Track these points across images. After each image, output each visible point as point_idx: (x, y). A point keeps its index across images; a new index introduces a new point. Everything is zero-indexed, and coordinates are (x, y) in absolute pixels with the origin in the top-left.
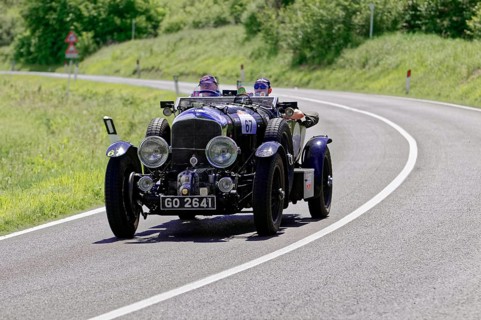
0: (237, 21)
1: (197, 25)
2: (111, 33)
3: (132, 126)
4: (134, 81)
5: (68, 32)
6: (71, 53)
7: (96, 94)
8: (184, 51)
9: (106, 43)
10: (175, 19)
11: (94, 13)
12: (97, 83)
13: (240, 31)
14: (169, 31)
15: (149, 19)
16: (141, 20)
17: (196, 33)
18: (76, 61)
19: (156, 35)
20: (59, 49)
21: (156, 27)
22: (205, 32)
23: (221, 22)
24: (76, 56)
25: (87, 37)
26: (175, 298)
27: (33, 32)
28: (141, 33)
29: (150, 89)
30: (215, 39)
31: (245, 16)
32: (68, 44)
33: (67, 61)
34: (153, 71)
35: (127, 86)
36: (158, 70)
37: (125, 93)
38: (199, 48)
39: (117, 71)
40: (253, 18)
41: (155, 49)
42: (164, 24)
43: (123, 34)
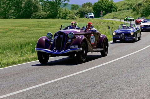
0: (131, 9)
1: (124, 10)
2: (108, 11)
3: (112, 28)
4: (113, 20)
5: (101, 11)
6: (101, 15)
7: (106, 22)
8: (122, 14)
9: (107, 13)
10: (120, 8)
11: (105, 8)
12: (106, 20)
13: (132, 10)
14: (119, 11)
15: (115, 8)
16: (113, 9)
17: (124, 11)
18: (102, 16)
19: (116, 12)
20: (99, 14)
21: (116, 10)
22: (125, 11)
23: (128, 9)
24: (102, 15)
25: (104, 12)
26: (122, 59)
27: (94, 11)
28: (114, 11)
29: (116, 21)
30: (127, 12)
31: (133, 8)
32: (101, 13)
33: (101, 16)
34: (116, 18)
35: (111, 20)
36: (117, 18)
37: (111, 22)
38: (124, 14)
39: (110, 18)
40: (134, 8)
41: (116, 14)
42: (118, 9)
43: (110, 11)
